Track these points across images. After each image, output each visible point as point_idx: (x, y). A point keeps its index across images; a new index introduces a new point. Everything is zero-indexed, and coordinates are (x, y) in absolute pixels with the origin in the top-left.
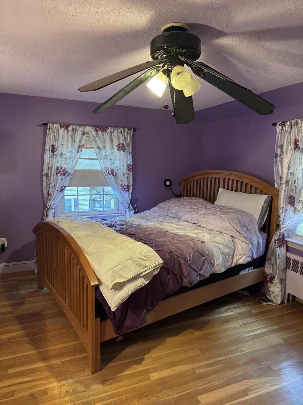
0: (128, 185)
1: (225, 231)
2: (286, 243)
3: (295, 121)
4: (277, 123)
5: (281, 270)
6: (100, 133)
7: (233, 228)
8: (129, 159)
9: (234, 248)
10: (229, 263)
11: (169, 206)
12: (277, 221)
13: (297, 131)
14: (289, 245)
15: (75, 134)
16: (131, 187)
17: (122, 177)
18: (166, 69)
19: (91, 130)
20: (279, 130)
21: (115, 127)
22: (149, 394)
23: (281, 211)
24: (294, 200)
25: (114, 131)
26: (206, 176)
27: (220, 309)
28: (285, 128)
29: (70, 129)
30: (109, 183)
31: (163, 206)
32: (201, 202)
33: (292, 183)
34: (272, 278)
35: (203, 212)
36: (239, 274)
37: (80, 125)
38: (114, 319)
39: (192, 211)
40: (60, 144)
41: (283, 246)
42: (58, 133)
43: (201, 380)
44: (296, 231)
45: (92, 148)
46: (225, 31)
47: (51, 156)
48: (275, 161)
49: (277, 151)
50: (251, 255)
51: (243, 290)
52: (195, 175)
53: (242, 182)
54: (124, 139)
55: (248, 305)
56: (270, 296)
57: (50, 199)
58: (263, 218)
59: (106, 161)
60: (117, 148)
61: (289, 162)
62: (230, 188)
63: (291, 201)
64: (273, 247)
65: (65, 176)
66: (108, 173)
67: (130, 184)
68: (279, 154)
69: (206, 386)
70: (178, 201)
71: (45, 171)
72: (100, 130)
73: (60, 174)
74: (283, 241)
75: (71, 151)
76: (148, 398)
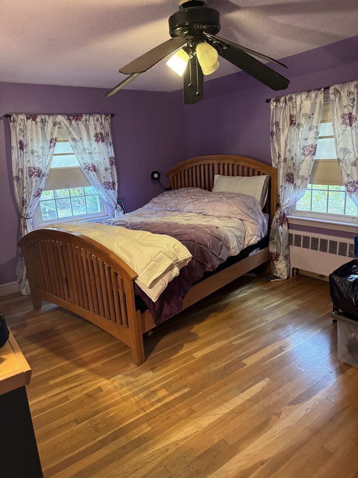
0: (113, 182)
1: (233, 215)
2: (287, 221)
3: (289, 96)
4: (271, 99)
5: (285, 247)
6: (73, 122)
7: (241, 212)
8: (110, 150)
9: (244, 230)
10: (242, 245)
11: (165, 200)
12: (277, 201)
13: (291, 107)
14: (289, 222)
15: (45, 125)
16: (116, 183)
17: (104, 173)
18: (186, 46)
19: (63, 119)
20: (274, 106)
21: (91, 114)
22: (199, 369)
23: (280, 190)
24: (293, 176)
25: (89, 119)
26: (198, 164)
27: (234, 293)
28: (280, 103)
29: (38, 120)
30: (90, 181)
31: (159, 201)
32: (199, 191)
33: (289, 160)
34: (277, 255)
35: (206, 200)
36: (248, 256)
37: (49, 115)
38: (154, 309)
39: (194, 201)
40: (30, 139)
41: (284, 224)
42: (25, 126)
43: (240, 349)
44: (295, 208)
45: (66, 141)
46: (240, 6)
47: (19, 154)
48: (271, 139)
49: (272, 128)
50: (260, 235)
51: (250, 272)
52: (185, 164)
53: (238, 166)
54: (102, 127)
55: (258, 284)
56: (277, 273)
57: (26, 207)
58: (264, 200)
59: (85, 155)
60: (95, 138)
61: (286, 140)
62: (226, 173)
63: (290, 178)
64: (275, 226)
65: (40, 177)
66: (88, 170)
67: (115, 181)
68: (275, 131)
69: (246, 352)
70: (174, 193)
71: (15, 174)
72: (73, 119)
73: (34, 176)
74: (284, 219)
75: (43, 147)
76: (200, 372)
